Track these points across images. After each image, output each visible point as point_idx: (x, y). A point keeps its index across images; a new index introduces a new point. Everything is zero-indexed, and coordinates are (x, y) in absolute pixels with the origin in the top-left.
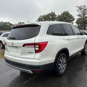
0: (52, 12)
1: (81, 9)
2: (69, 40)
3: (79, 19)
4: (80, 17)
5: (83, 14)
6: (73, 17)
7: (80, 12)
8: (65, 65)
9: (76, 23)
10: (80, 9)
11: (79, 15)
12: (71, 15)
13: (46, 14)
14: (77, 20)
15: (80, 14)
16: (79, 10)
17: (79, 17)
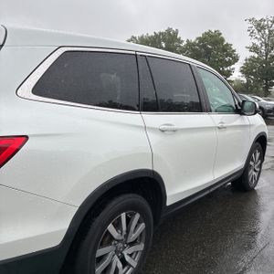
0: (169, 30)
1: (263, 28)
2: (174, 131)
3: (252, 60)
4: (256, 56)
5: (267, 45)
6: (234, 51)
7: (259, 37)
8: (141, 247)
9: (241, 71)
10: (260, 27)
11: (254, 49)
12: (227, 45)
13: (150, 35)
14: (246, 64)
15: (258, 43)
16: (256, 31)
17: (253, 54)
